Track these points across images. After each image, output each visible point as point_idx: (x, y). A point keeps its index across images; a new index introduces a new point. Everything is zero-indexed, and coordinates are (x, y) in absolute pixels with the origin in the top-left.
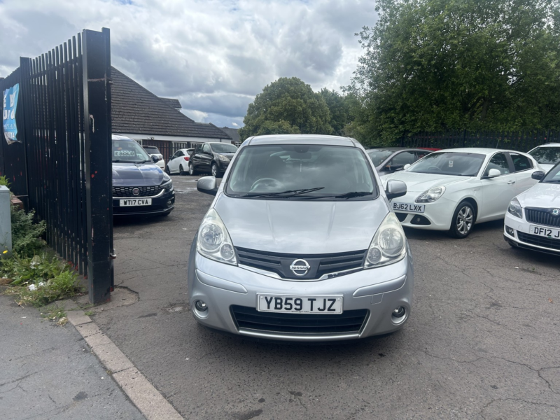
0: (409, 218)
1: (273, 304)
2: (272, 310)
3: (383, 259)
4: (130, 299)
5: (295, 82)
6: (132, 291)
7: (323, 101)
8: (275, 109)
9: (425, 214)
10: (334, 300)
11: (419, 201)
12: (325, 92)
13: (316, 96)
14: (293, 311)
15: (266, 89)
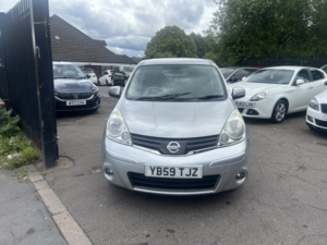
0: (245, 111)
1: (155, 172)
2: (155, 175)
3: (230, 141)
4: (69, 164)
5: (175, 29)
6: (71, 159)
7: (192, 40)
8: (163, 45)
9: (256, 109)
10: (196, 169)
11: (251, 100)
12: (193, 34)
13: (188, 37)
14: (169, 176)
15: (158, 33)
